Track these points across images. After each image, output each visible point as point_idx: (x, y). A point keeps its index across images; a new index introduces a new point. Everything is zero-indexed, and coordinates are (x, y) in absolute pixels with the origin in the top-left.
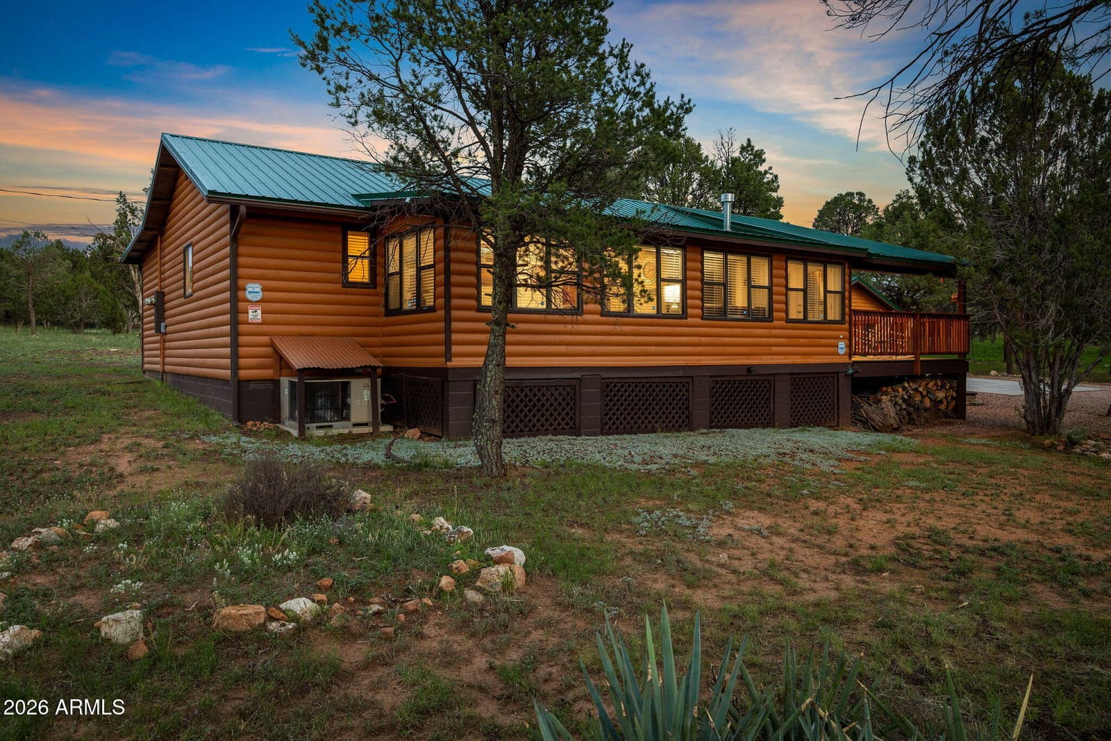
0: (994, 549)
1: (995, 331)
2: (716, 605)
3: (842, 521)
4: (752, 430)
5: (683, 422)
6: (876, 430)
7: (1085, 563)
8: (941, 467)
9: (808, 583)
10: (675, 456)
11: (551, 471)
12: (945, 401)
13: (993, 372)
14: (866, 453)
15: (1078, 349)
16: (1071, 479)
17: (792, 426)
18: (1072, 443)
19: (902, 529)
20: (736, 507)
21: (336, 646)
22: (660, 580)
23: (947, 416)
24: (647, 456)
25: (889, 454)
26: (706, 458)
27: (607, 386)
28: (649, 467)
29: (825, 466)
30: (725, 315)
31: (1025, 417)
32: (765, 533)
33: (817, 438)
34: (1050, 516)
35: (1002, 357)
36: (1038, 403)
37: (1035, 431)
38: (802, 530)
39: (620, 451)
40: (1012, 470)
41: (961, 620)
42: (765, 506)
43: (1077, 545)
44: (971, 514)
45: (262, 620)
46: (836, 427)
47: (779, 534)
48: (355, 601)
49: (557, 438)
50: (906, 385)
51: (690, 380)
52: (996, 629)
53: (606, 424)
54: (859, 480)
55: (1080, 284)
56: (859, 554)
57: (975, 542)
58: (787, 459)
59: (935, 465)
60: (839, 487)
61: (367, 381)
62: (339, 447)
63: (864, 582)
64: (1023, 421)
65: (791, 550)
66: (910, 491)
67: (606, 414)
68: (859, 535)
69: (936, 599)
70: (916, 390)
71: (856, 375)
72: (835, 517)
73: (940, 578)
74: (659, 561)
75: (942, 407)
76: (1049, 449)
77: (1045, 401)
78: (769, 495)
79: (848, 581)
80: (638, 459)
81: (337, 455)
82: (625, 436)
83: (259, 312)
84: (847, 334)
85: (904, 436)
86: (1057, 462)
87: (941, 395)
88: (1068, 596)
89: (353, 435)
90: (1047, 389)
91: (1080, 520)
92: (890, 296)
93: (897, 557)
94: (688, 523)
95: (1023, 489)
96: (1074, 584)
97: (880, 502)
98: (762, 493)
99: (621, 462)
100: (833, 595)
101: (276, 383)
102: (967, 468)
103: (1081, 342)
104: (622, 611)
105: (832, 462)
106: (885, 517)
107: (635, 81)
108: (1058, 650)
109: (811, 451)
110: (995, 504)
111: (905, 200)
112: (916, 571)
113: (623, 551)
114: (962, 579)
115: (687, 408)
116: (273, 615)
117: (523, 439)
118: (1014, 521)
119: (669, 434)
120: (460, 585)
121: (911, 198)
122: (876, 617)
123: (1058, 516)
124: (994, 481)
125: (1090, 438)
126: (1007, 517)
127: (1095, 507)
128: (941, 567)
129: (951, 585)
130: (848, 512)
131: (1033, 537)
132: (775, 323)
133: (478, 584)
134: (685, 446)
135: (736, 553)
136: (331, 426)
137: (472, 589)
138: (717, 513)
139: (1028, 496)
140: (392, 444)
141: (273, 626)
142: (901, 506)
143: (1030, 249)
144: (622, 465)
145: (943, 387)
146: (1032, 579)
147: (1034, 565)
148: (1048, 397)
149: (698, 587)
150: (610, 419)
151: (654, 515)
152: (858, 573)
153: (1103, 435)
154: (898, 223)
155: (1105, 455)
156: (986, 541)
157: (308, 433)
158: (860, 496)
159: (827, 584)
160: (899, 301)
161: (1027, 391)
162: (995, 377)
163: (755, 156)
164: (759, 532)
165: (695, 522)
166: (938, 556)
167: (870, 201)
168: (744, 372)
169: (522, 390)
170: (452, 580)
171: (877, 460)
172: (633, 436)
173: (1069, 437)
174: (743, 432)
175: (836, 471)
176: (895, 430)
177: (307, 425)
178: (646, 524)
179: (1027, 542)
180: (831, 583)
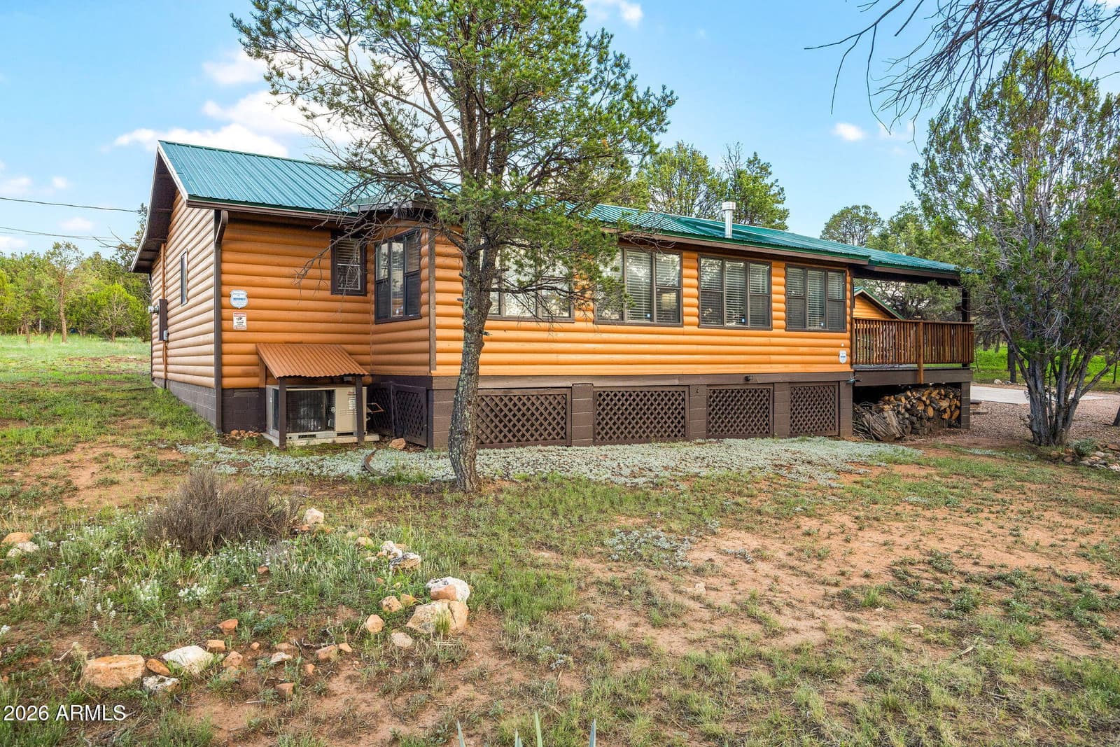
0: (1000, 578)
1: (998, 340)
2: (682, 650)
3: (835, 543)
4: (750, 441)
5: (679, 431)
6: (878, 440)
7: (1103, 595)
8: (944, 480)
9: (792, 621)
10: (666, 468)
11: (530, 485)
12: (948, 410)
13: (997, 381)
14: (865, 464)
15: (1085, 358)
16: (1080, 494)
17: (791, 435)
18: (1079, 455)
19: (899, 554)
20: (722, 525)
21: (218, 708)
22: (624, 617)
23: (950, 426)
24: (637, 468)
25: (889, 466)
26: (697, 470)
27: (600, 395)
28: (636, 480)
29: (822, 479)
30: (723, 323)
31: (1031, 428)
32: (750, 557)
33: (817, 448)
34: (1062, 537)
35: (1006, 366)
36: (1045, 412)
37: (1041, 442)
38: (790, 554)
39: (609, 463)
40: (1018, 483)
41: (965, 673)
42: (753, 525)
43: (1092, 573)
44: (975, 534)
45: (139, 675)
46: (837, 437)
47: (764, 559)
48: (260, 648)
49: (546, 448)
50: (909, 394)
51: (686, 389)
52: (1006, 685)
53: (599, 434)
54: (857, 495)
55: (1088, 292)
56: (851, 583)
57: (980, 569)
58: (783, 472)
59: (937, 479)
60: (835, 504)
61: (352, 390)
62: (316, 457)
63: (854, 620)
64: (1028, 431)
65: (776, 579)
66: (910, 507)
67: (599, 424)
68: (853, 560)
69: (936, 642)
70: (919, 399)
71: (857, 384)
72: (829, 538)
73: (941, 616)
74: (627, 593)
75: (946, 416)
76: (1055, 460)
77: (1051, 410)
78: (759, 512)
79: (838, 619)
80: (626, 471)
81: (312, 466)
82: (618, 446)
83: (244, 319)
84: (848, 342)
85: (906, 446)
86: (1065, 474)
87: (944, 404)
88: (1088, 638)
89: (336, 445)
90: (1053, 398)
91: (1094, 543)
92: (895, 306)
93: (893, 588)
94: (667, 546)
95: (1031, 505)
96: (1094, 623)
97: (878, 520)
98: (752, 510)
99: (609, 475)
100: (817, 637)
101: (262, 392)
102: (971, 481)
103: (1088, 351)
104: (570, 659)
105: (830, 474)
106: (882, 538)
107: (614, 73)
108: (1081, 715)
109: (809, 463)
110: (1001, 523)
111: (909, 212)
112: (914, 606)
113: (589, 580)
114: (966, 617)
115: (683, 418)
116: (152, 668)
117: (511, 450)
118: (1023, 543)
119: (663, 445)
120: (388, 625)
121: (915, 209)
122: (865, 668)
123: (1069, 537)
124: (999, 496)
125: (1098, 449)
126: (1014, 539)
127: (1109, 526)
128: (943, 600)
129: (953, 624)
130: (843, 532)
131: (1043, 563)
132: (775, 331)
133: (410, 624)
134: (678, 457)
135: (715, 582)
136: (314, 436)
137: (402, 630)
138: (700, 533)
139: (1036, 514)
140: (373, 454)
141: (150, 682)
142: (901, 525)
143: (1035, 256)
144: (609, 478)
145: (946, 396)
146: (1045, 616)
147: (1046, 598)
148: (1054, 407)
149: (666, 626)
150: (603, 429)
151: (631, 537)
152: (848, 608)
153: (1111, 446)
154: (902, 234)
155: (1115, 467)
156: (992, 567)
157: (289, 442)
158: (857, 514)
159: (812, 623)
160: (904, 311)
161: (1032, 400)
162: (1000, 386)
163: (762, 169)
164: (743, 557)
165: (675, 544)
166: (940, 586)
167: (876, 214)
168: (742, 381)
169: (511, 400)
170: (379, 620)
171: (876, 472)
172: (627, 446)
173: (1077, 449)
174: (740, 442)
175: (834, 485)
176: (898, 440)
177: (288, 435)
178: (621, 547)
179: (1037, 569)
180: (818, 621)
